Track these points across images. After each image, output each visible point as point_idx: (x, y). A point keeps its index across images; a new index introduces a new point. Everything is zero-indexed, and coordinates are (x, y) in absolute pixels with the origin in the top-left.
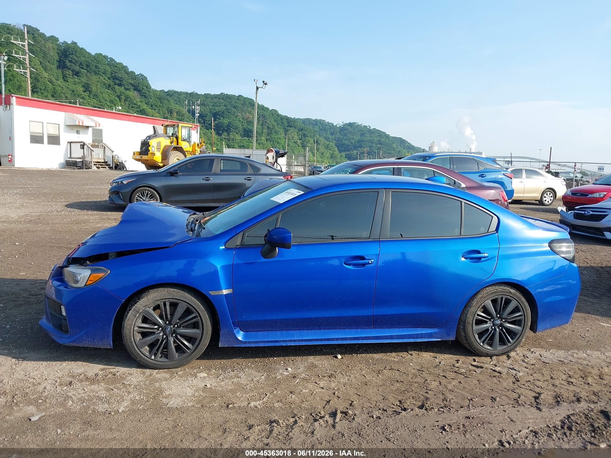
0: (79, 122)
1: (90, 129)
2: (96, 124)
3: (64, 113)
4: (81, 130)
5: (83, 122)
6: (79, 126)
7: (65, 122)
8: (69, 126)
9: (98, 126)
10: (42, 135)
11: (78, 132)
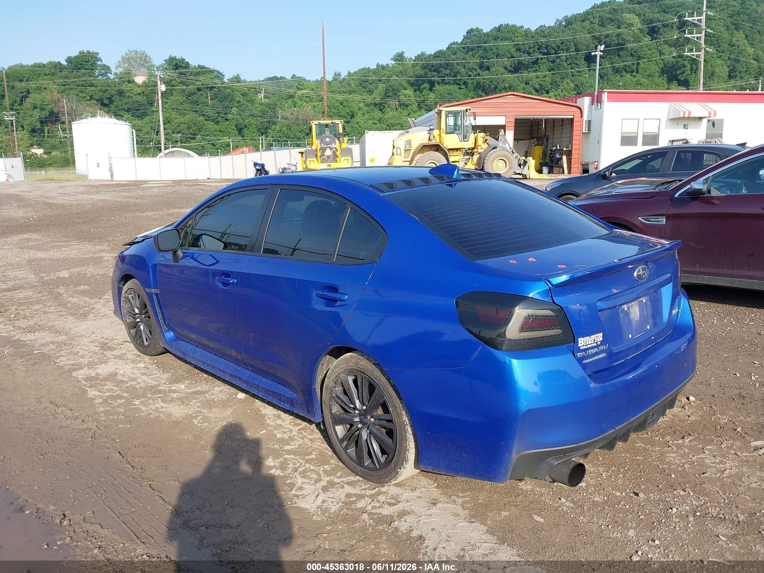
0: (684, 113)
1: (705, 121)
2: (710, 113)
3: (669, 103)
4: (690, 124)
5: (690, 113)
6: (684, 118)
7: (668, 115)
8: (674, 119)
9: (712, 115)
10: (636, 135)
11: (685, 127)
